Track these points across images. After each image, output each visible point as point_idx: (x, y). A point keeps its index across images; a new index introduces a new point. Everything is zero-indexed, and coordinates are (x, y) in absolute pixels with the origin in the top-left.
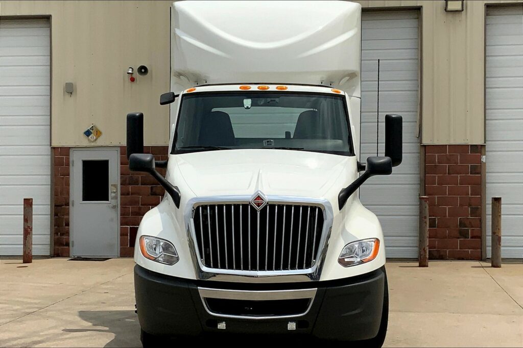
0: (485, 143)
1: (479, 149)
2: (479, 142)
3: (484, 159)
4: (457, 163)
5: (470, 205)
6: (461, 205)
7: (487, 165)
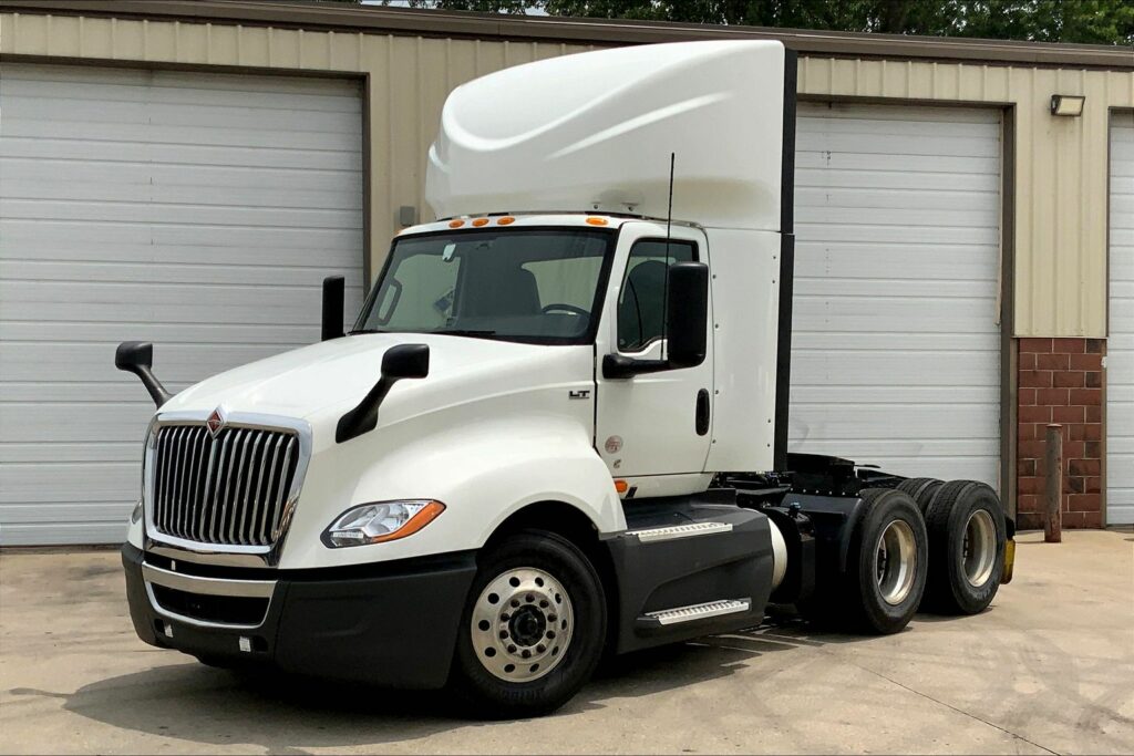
0: (1107, 336)
1: (1097, 346)
2: (1097, 333)
3: (1105, 362)
4: (1066, 368)
5: (1085, 438)
6: (1073, 439)
7: (1108, 372)
